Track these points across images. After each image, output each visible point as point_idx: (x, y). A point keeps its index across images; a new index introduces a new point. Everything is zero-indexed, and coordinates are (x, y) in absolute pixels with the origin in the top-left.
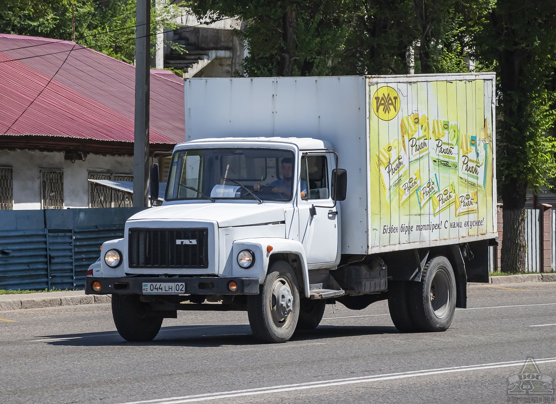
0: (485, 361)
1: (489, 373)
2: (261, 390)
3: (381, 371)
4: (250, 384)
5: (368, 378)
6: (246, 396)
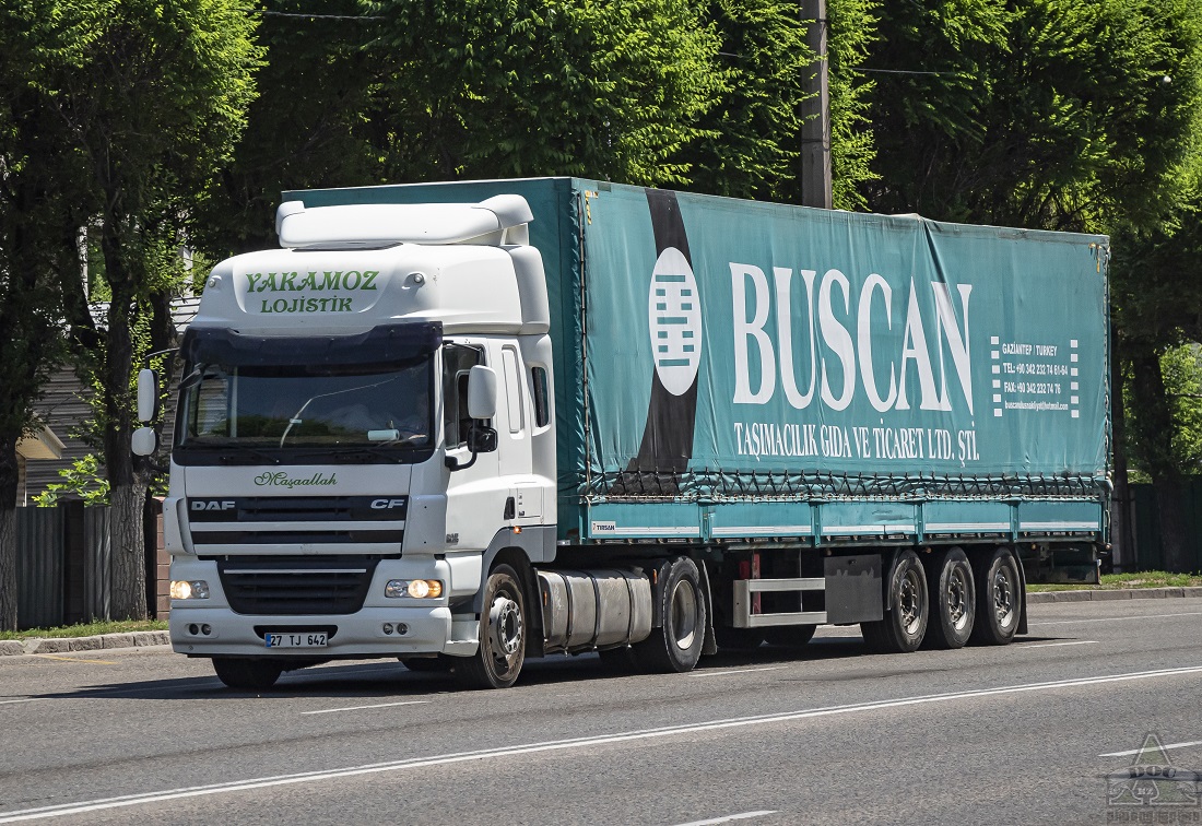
0: (230, 777)
1: (239, 798)
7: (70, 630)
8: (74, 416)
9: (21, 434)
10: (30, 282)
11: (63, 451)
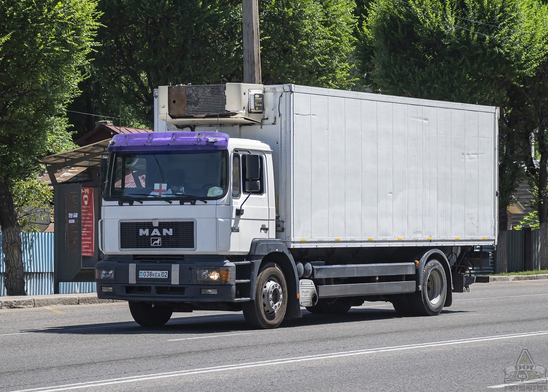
7: (525, 272)
8: (528, 199)
9: (509, 205)
10: (512, 152)
11: (525, 211)
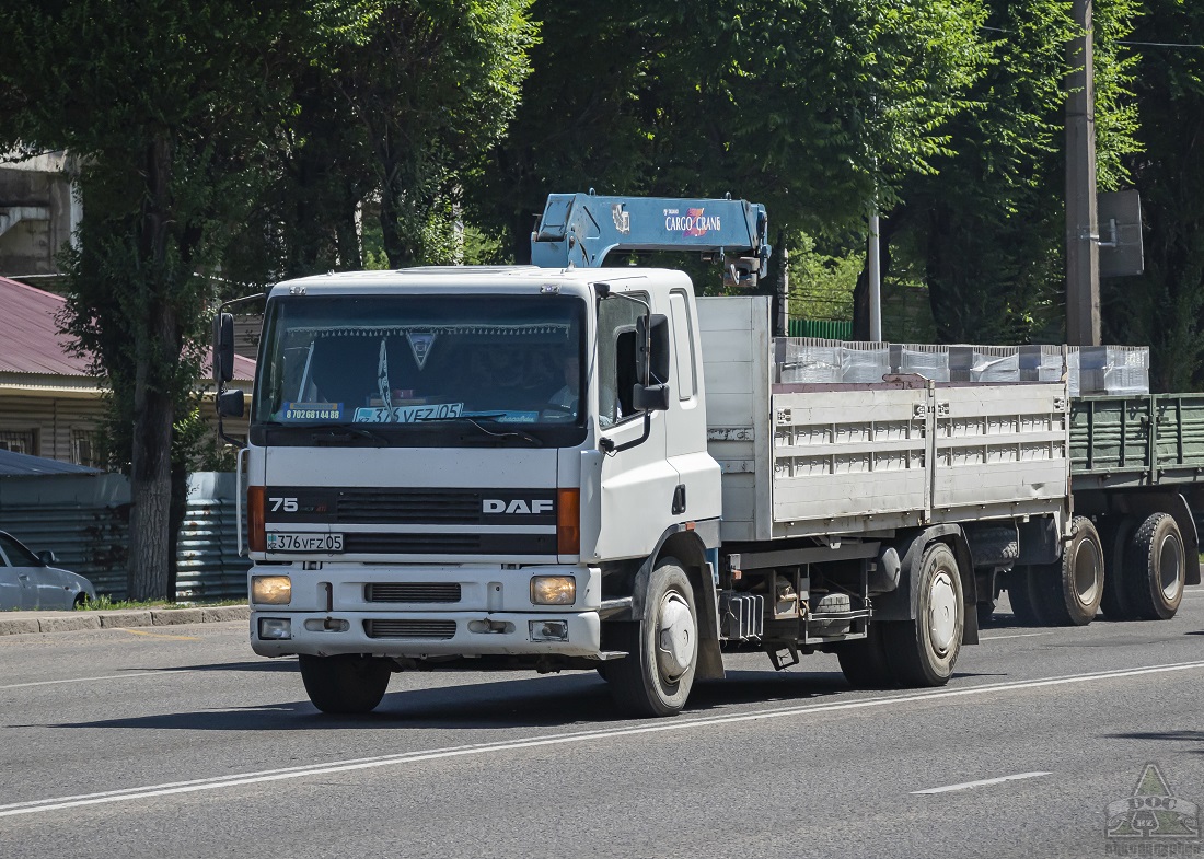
2: (140, 792)
3: (342, 756)
4: (121, 782)
5: (322, 768)
6: (116, 802)
